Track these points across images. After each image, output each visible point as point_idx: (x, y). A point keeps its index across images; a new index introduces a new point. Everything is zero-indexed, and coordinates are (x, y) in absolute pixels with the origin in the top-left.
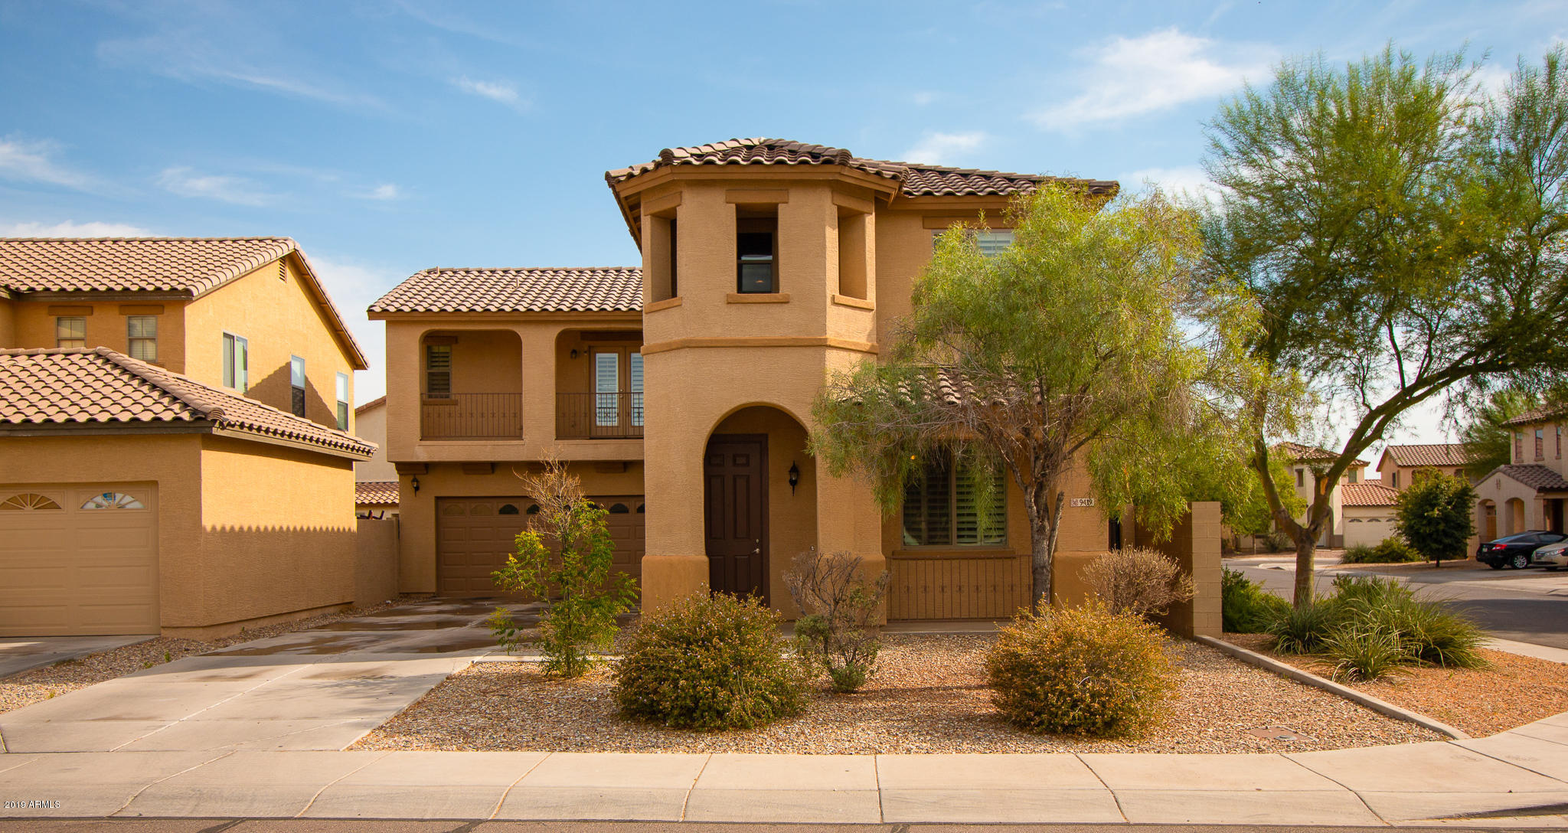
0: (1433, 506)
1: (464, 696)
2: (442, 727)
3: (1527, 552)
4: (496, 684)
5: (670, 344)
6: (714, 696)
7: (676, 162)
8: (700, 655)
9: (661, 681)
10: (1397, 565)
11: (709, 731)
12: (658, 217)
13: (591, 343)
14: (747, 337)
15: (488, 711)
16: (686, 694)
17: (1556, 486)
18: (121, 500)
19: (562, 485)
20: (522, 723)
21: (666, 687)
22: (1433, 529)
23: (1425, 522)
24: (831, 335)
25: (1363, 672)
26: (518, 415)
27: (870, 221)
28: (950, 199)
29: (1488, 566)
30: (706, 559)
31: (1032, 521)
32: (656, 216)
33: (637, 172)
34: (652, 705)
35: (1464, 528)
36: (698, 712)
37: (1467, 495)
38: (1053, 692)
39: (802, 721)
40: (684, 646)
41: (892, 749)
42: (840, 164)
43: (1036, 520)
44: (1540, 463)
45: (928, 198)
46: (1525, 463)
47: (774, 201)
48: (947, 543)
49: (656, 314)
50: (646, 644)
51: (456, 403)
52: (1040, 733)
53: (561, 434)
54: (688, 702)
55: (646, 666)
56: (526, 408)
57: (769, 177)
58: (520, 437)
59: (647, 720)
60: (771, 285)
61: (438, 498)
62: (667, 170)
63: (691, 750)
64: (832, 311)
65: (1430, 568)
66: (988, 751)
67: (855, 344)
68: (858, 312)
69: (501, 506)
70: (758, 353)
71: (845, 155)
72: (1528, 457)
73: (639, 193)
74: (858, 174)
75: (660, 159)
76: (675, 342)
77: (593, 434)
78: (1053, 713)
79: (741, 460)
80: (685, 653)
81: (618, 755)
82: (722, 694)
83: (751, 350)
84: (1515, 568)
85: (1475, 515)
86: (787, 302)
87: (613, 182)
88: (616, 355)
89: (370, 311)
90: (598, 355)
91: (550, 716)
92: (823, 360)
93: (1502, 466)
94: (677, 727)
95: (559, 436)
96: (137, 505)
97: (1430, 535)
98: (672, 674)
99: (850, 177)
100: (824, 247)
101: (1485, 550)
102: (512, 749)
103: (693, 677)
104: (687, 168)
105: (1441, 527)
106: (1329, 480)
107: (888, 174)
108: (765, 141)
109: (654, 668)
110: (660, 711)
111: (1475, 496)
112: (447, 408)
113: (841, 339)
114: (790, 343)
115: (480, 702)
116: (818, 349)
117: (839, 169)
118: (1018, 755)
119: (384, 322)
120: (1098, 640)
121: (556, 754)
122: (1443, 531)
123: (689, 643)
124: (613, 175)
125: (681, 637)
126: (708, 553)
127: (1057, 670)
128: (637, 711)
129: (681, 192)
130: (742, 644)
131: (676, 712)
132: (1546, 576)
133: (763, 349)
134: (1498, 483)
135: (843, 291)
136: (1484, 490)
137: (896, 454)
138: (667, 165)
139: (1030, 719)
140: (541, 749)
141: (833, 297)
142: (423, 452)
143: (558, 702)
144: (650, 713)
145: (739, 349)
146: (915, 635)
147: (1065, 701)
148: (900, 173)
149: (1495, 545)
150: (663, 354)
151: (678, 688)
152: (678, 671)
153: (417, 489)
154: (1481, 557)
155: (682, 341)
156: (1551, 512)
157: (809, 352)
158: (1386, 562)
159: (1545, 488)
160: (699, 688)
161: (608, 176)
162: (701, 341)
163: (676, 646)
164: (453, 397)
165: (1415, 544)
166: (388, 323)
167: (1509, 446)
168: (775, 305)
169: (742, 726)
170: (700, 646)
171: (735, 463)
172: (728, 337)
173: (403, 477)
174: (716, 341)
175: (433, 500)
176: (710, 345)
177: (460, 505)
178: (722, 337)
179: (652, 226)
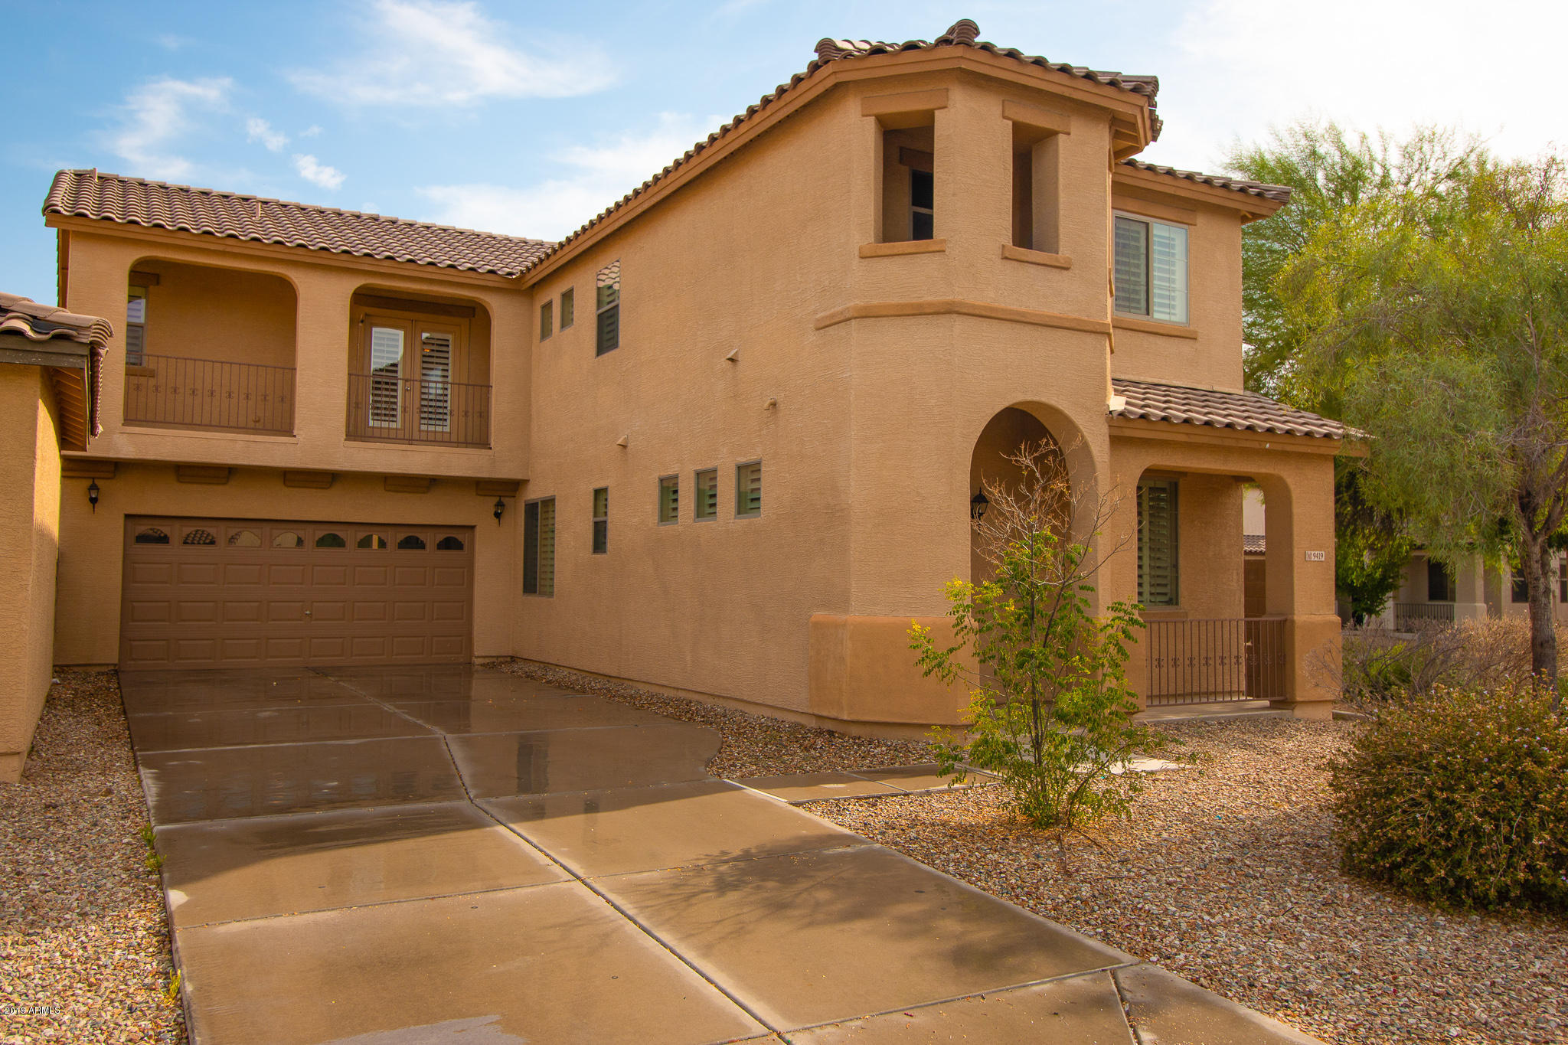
5: (920, 305)
26: (287, 398)
33: (892, 47)
42: (1147, 96)
47: (1056, 128)
49: (884, 260)
53: (352, 431)
56: (301, 391)
57: (1066, 92)
58: (289, 432)
61: (127, 516)
62: (959, 51)
69: (232, 532)
70: (1035, 333)
75: (949, 32)
76: (930, 304)
86: (1067, 269)
88: (401, 333)
90: (374, 329)
92: (1103, 353)
95: (349, 436)
114: (1073, 325)
116: (1099, 337)
124: (838, 46)
129: (947, 90)
145: (1014, 325)
150: (899, 320)
153: (94, 501)
155: (946, 304)
157: (1090, 339)
161: (825, 44)
162: (973, 306)
164: (147, 364)
168: (1054, 270)
172: (1001, 306)
173: (68, 482)
174: (992, 309)
175: (121, 521)
176: (984, 313)
177: (165, 529)
178: (996, 305)
179: (876, 132)
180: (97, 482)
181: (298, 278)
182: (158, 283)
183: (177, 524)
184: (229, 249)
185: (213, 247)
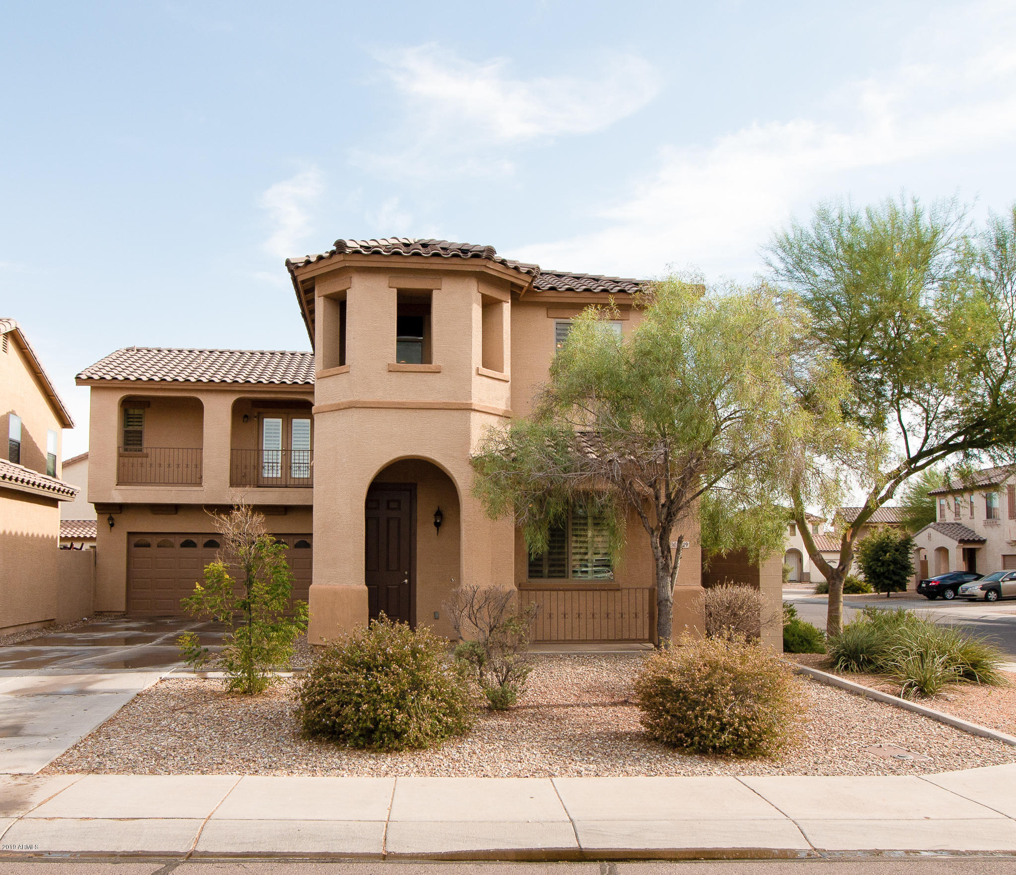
0: (885, 552)
1: (153, 713)
2: (134, 747)
3: (955, 587)
4: (183, 700)
5: (338, 404)
6: (393, 718)
7: (348, 251)
8: (381, 680)
9: (343, 704)
10: (857, 595)
11: (387, 752)
12: (332, 299)
13: (261, 410)
14: (405, 400)
15: (177, 729)
16: (367, 716)
17: (971, 539)
19: (247, 523)
20: (210, 743)
21: (348, 710)
22: (885, 569)
23: (879, 564)
24: (476, 401)
25: (923, 691)
26: (199, 466)
27: (507, 307)
28: (570, 294)
29: (925, 597)
30: (366, 588)
31: (657, 560)
32: (329, 298)
33: (313, 259)
34: (333, 726)
35: (906, 568)
36: (378, 733)
37: (909, 544)
38: (703, 717)
39: (470, 740)
40: (365, 671)
41: (563, 772)
42: (486, 258)
43: (661, 560)
44: (958, 522)
45: (552, 293)
46: (947, 521)
47: (429, 288)
48: (563, 577)
49: (327, 379)
50: (329, 670)
51: (147, 456)
52: (690, 754)
53: (235, 482)
54: (368, 723)
55: (329, 691)
56: (205, 461)
57: (426, 267)
58: (199, 484)
59: (328, 739)
60: (425, 357)
61: (129, 533)
62: (341, 257)
63: (375, 772)
64: (476, 381)
65: (882, 597)
66: (652, 774)
67: (493, 408)
68: (496, 382)
69: (182, 541)
70: (414, 414)
71: (491, 251)
72: (950, 517)
73: (313, 278)
74: (500, 267)
75: (334, 248)
77: (261, 483)
78: (703, 736)
79: (392, 505)
80: (366, 678)
81: (306, 778)
82: (400, 717)
83: (408, 411)
84: (945, 599)
85: (913, 559)
86: (439, 372)
87: (292, 268)
88: (280, 420)
89: (78, 378)
90: (265, 420)
91: (235, 735)
92: (468, 421)
93: (932, 523)
94: (357, 747)
95: (232, 485)
97: (883, 573)
98: (355, 698)
99: (493, 269)
100: (470, 327)
101: (924, 585)
102: (203, 773)
103: (375, 701)
104: (357, 257)
105: (891, 568)
106: (853, 531)
107: (524, 270)
108: (419, 241)
109: (336, 691)
110: (343, 733)
111: (914, 545)
112: (140, 459)
113: (484, 404)
114: (441, 407)
115: (169, 720)
116: (464, 412)
117: (484, 262)
118: (681, 778)
119: (89, 387)
120: (740, 668)
121: (247, 777)
122: (893, 570)
123: (369, 669)
124: (292, 262)
125: (361, 663)
126: (367, 584)
127: (706, 696)
128: (321, 731)
129: (352, 278)
130: (418, 669)
131: (357, 734)
132: (966, 606)
133: (418, 411)
134: (929, 536)
135: (485, 365)
136: (920, 539)
137: (545, 500)
138: (340, 253)
139: (680, 740)
140: (232, 771)
141: (478, 369)
142: (118, 496)
143: (242, 720)
144: (330, 733)
145: (397, 410)
146: (542, 655)
147: (714, 723)
148: (533, 269)
149: (931, 582)
150: (332, 414)
151: (359, 710)
152: (360, 696)
153: (112, 525)
154: (920, 590)
155: (349, 402)
156: (967, 558)
157: (456, 414)
158: (848, 593)
159: (963, 540)
160: (380, 711)
161: (288, 263)
162: (366, 403)
163: (357, 671)
164: (145, 451)
165: (873, 580)
166: (93, 388)
167: (935, 508)
168: (428, 374)
169: (417, 746)
170: (378, 672)
171: (388, 508)
172: (389, 400)
173: (101, 516)
174: (379, 403)
175: (126, 535)
177: (148, 539)
178: (384, 400)
179: (325, 306)
180: (112, 515)
181: (204, 398)
182: (149, 406)
183: (155, 537)
184: (163, 387)
185: (156, 387)
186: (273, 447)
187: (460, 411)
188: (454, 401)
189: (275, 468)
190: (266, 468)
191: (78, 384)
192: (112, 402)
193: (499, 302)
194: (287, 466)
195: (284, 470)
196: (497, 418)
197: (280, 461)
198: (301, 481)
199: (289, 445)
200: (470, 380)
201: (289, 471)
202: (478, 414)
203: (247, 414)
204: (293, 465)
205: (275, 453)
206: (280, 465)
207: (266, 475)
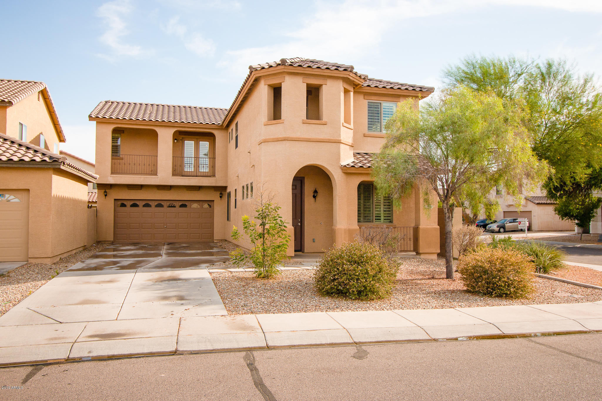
2: (252, 302)
5: (278, 138)
7: (287, 64)
12: (271, 87)
13: (183, 136)
14: (310, 137)
15: (258, 294)
18: (8, 197)
24: (342, 138)
25: (545, 270)
26: (155, 165)
27: (352, 94)
28: (376, 88)
33: (266, 67)
39: (394, 295)
42: (350, 71)
43: (447, 214)
45: (367, 88)
47: (322, 84)
48: (371, 221)
49: (270, 126)
51: (122, 159)
53: (175, 173)
54: (362, 288)
56: (159, 162)
57: (322, 74)
58: (156, 174)
61: (115, 200)
62: (283, 67)
64: (343, 129)
67: (347, 142)
68: (349, 130)
69: (144, 203)
70: (314, 144)
71: (352, 68)
73: (263, 76)
74: (354, 76)
76: (280, 138)
77: (184, 174)
78: (500, 289)
79: (294, 187)
86: (326, 124)
87: (252, 70)
88: (193, 142)
89: (90, 117)
90: (185, 141)
91: (287, 296)
92: (339, 148)
95: (174, 175)
96: (17, 200)
99: (352, 77)
100: (340, 103)
107: (363, 77)
112: (118, 161)
113: (344, 140)
114: (328, 141)
115: (248, 290)
116: (337, 144)
117: (349, 73)
119: (95, 122)
124: (254, 67)
129: (284, 77)
131: (356, 293)
133: (316, 143)
135: (345, 121)
138: (282, 65)
141: (343, 123)
142: (112, 180)
143: (281, 289)
145: (307, 142)
150: (273, 143)
152: (357, 275)
153: (106, 195)
155: (284, 137)
157: (334, 145)
161: (251, 67)
162: (292, 138)
164: (121, 156)
166: (97, 122)
168: (321, 125)
172: (303, 137)
173: (99, 190)
174: (298, 138)
175: (113, 200)
176: (296, 140)
177: (125, 203)
178: (301, 137)
179: (268, 89)
180: (106, 190)
181: (157, 129)
182: (123, 133)
183: (129, 201)
184: (137, 123)
185: (133, 123)
186: (189, 156)
187: (335, 143)
188: (332, 139)
189: (191, 166)
190: (186, 166)
191: (90, 120)
192: (108, 130)
193: (350, 91)
194: (197, 166)
195: (195, 168)
196: (349, 147)
197: (193, 163)
198: (204, 173)
199: (198, 155)
200: (340, 128)
201: (198, 168)
202: (343, 145)
203: (176, 138)
204: (200, 165)
205: (191, 159)
206: (193, 165)
207: (186, 170)
